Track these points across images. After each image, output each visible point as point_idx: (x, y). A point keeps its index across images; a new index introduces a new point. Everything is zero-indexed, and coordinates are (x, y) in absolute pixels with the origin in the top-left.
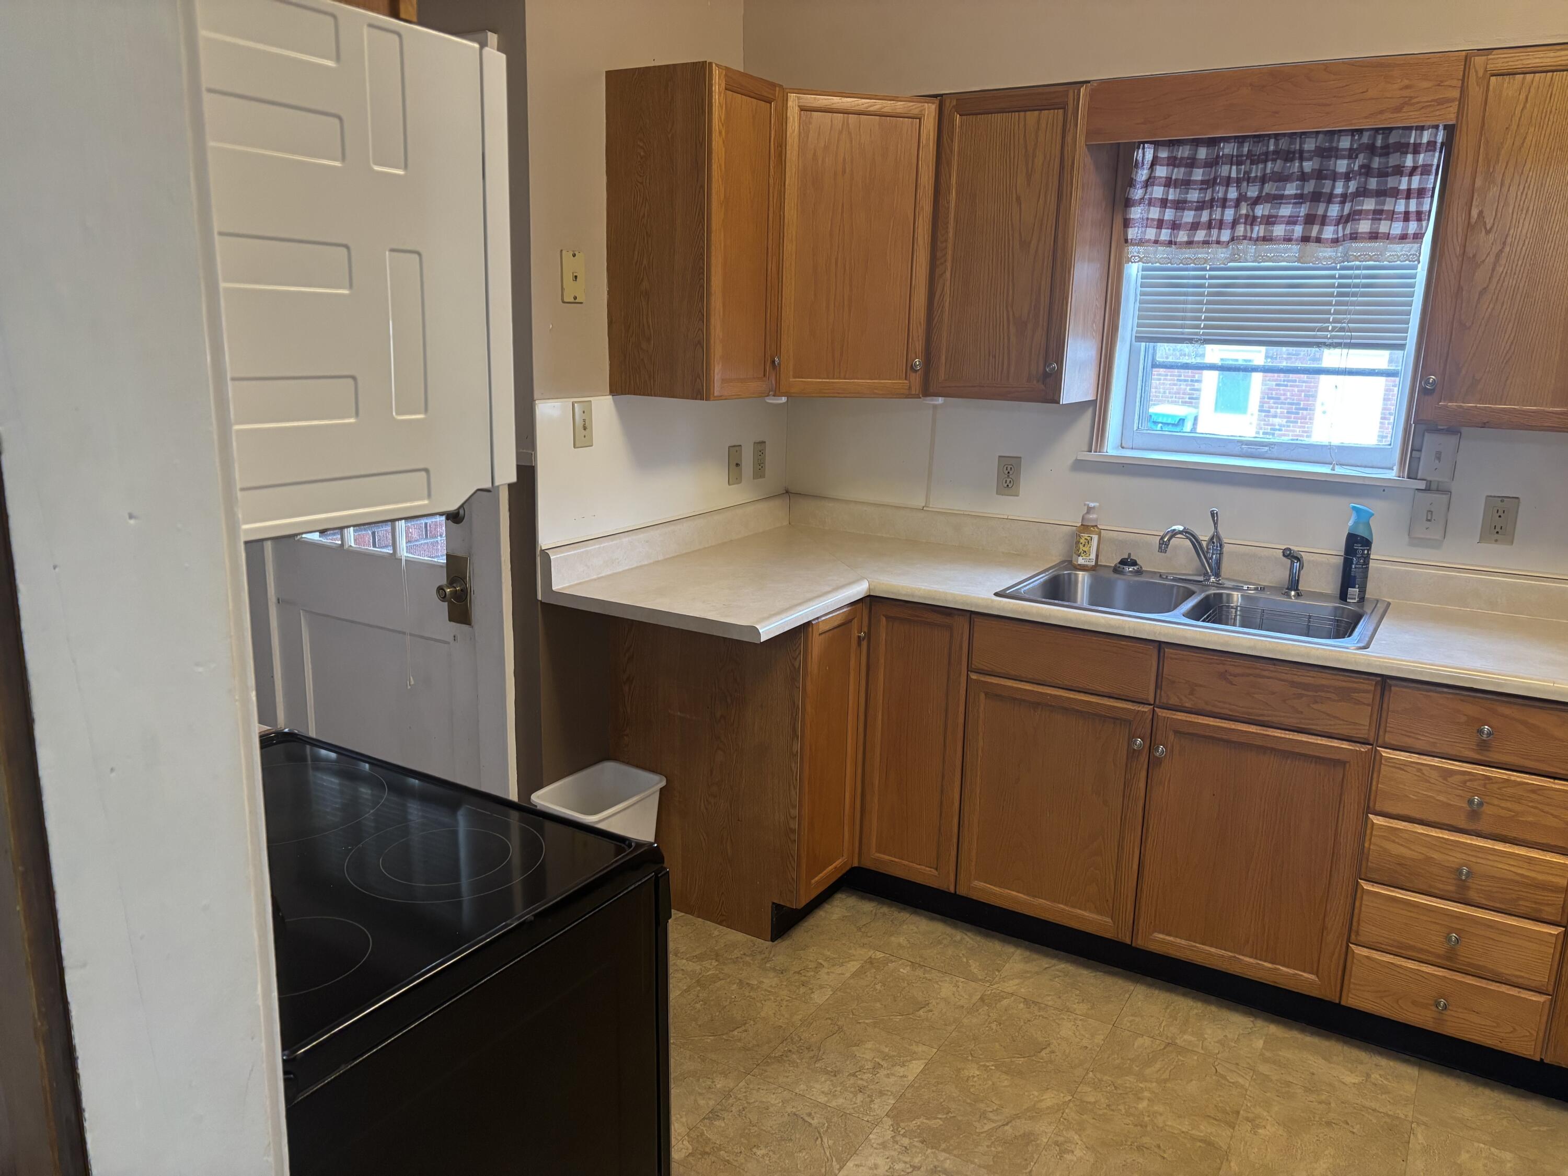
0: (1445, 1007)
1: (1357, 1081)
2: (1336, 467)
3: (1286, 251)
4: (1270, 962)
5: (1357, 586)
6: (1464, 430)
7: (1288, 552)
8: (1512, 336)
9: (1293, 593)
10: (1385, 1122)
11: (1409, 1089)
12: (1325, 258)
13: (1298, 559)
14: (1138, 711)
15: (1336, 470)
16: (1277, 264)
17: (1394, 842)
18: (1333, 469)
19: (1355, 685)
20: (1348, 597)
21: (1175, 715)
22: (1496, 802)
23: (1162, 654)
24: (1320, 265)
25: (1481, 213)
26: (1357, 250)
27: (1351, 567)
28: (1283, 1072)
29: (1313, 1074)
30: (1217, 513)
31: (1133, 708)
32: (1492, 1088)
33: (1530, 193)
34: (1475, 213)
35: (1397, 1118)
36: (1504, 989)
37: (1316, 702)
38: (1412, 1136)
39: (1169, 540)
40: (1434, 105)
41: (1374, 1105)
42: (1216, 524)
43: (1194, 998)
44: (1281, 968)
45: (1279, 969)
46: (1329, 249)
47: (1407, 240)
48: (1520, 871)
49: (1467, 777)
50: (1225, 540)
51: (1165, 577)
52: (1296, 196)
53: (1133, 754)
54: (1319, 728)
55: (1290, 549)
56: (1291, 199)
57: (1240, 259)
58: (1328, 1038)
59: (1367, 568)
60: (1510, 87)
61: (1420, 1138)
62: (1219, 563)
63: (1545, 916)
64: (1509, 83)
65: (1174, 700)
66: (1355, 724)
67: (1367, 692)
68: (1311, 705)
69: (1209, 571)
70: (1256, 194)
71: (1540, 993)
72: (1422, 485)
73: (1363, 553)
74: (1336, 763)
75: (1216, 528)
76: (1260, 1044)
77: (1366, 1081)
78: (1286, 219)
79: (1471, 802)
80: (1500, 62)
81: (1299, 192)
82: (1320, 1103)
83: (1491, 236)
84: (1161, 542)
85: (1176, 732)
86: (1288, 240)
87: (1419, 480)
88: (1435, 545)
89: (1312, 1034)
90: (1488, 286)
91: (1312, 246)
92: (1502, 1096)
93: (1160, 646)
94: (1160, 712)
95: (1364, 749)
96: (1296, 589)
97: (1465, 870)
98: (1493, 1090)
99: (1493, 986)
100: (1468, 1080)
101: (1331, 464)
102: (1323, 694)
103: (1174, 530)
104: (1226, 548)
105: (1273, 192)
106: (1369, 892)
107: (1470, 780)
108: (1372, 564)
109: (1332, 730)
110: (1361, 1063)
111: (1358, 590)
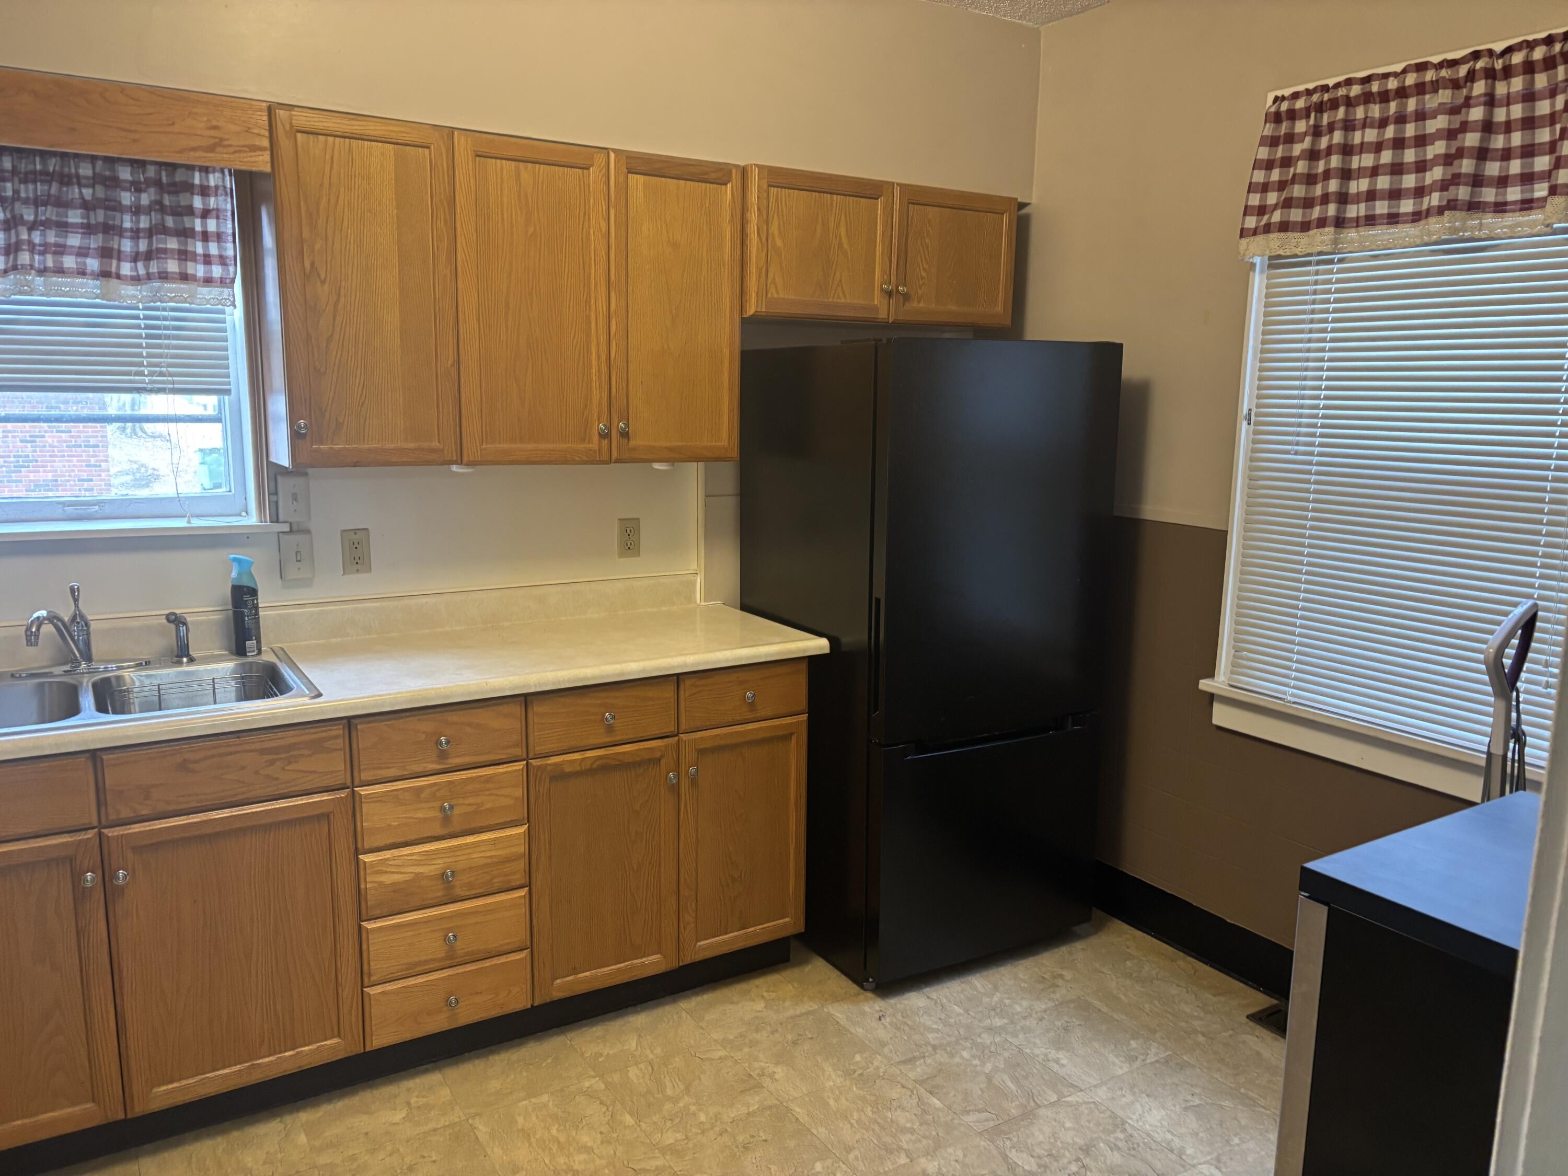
0: (457, 1001)
1: (404, 1115)
2: (191, 519)
3: (82, 285)
4: (290, 1050)
5: (254, 638)
6: (310, 471)
7: (173, 617)
8: (362, 381)
9: (185, 660)
10: (450, 1134)
11: (445, 1093)
12: (128, 296)
13: (185, 624)
14: (80, 840)
15: (192, 522)
16: (75, 300)
17: (386, 872)
18: (189, 522)
19: (324, 734)
20: (247, 650)
21: (130, 829)
22: (461, 801)
23: (99, 764)
24: (125, 304)
25: (313, 264)
26: (171, 291)
27: (244, 620)
28: (341, 1150)
29: (367, 1134)
30: (78, 588)
31: (73, 839)
32: (498, 1052)
33: (352, 248)
34: (307, 264)
35: (455, 1124)
36: (495, 961)
37: (290, 763)
38: (476, 1132)
39: (38, 629)
40: (245, 152)
41: (431, 1126)
42: (76, 600)
43: (209, 1136)
44: (303, 1049)
45: (302, 1052)
46: (130, 287)
47: (213, 284)
48: (488, 854)
49: (435, 788)
50: (90, 618)
51: (18, 675)
52: (82, 226)
53: (80, 894)
54: (297, 789)
55: (174, 614)
56: (78, 228)
57: (32, 291)
58: (354, 1093)
59: (258, 618)
60: (316, 145)
61: (482, 1129)
62: (88, 644)
63: (514, 884)
64: (314, 141)
65: (125, 813)
66: (332, 772)
67: (336, 737)
68: (286, 768)
69: (78, 655)
70: (32, 218)
71: (521, 950)
72: (286, 528)
73: (253, 604)
74: (323, 817)
75: (76, 606)
76: (302, 1139)
77: (411, 1109)
78: (76, 250)
79: (442, 809)
80: (301, 119)
81: (85, 221)
82: (391, 1155)
83: (326, 287)
84: (29, 633)
85: (135, 849)
86: (82, 273)
87: (282, 522)
88: (307, 583)
89: (341, 1097)
90: (332, 334)
91: (114, 282)
92: (508, 1054)
93: (94, 756)
94: (109, 832)
95: (343, 794)
96: (188, 655)
97: (449, 872)
98: (499, 1053)
99: (487, 963)
100: (478, 1057)
101: (185, 516)
102: (296, 753)
103: (38, 618)
104: (93, 626)
105: (54, 218)
106: (373, 930)
107: (439, 790)
108: (262, 613)
109: (308, 786)
110: (396, 1096)
111: (255, 642)
